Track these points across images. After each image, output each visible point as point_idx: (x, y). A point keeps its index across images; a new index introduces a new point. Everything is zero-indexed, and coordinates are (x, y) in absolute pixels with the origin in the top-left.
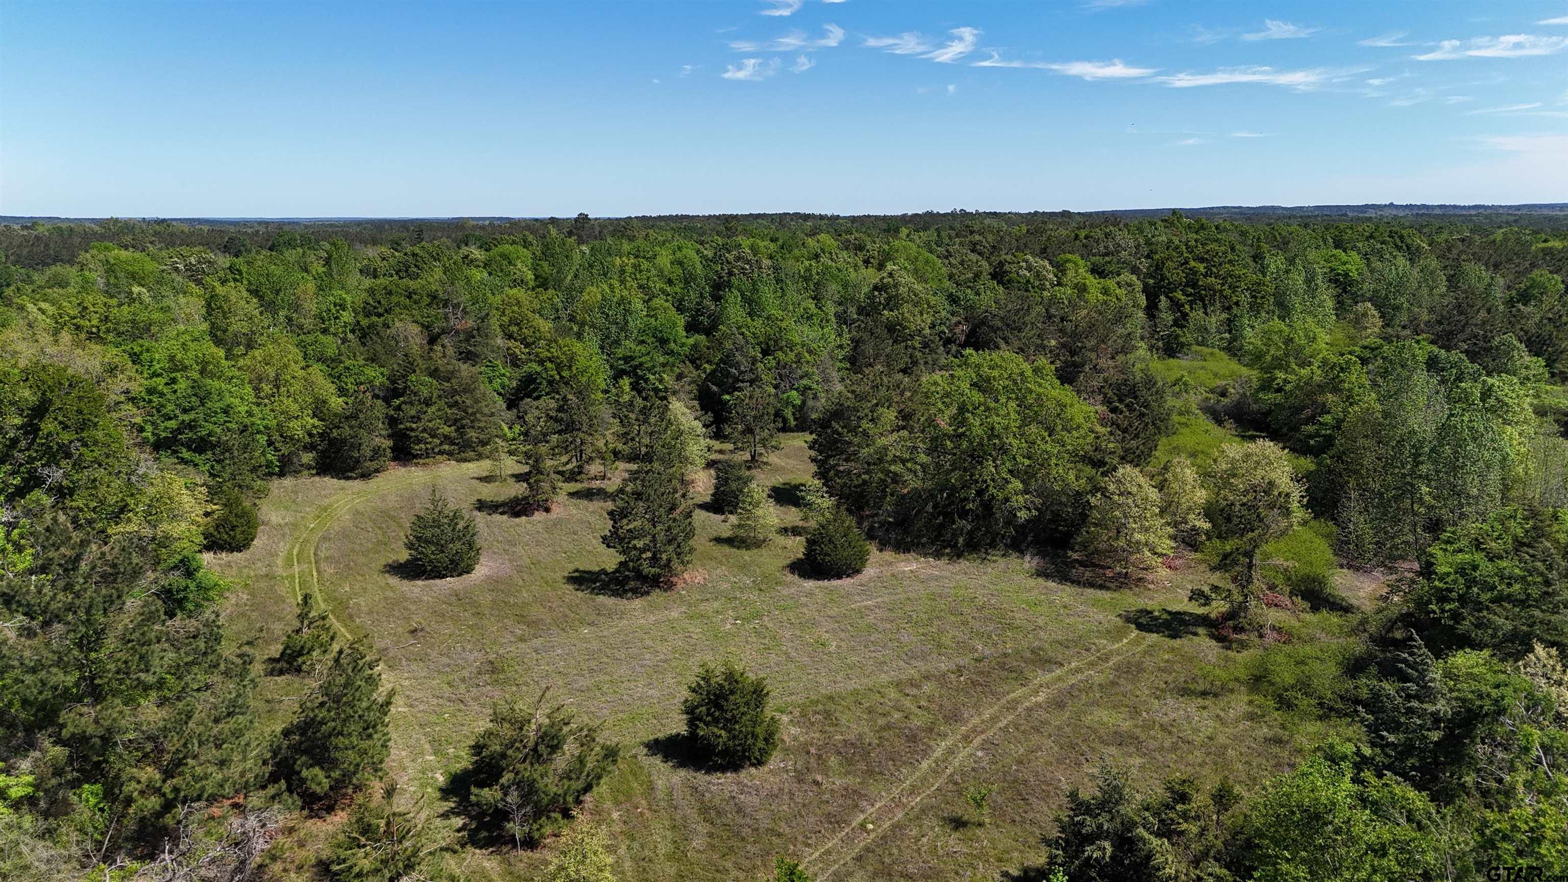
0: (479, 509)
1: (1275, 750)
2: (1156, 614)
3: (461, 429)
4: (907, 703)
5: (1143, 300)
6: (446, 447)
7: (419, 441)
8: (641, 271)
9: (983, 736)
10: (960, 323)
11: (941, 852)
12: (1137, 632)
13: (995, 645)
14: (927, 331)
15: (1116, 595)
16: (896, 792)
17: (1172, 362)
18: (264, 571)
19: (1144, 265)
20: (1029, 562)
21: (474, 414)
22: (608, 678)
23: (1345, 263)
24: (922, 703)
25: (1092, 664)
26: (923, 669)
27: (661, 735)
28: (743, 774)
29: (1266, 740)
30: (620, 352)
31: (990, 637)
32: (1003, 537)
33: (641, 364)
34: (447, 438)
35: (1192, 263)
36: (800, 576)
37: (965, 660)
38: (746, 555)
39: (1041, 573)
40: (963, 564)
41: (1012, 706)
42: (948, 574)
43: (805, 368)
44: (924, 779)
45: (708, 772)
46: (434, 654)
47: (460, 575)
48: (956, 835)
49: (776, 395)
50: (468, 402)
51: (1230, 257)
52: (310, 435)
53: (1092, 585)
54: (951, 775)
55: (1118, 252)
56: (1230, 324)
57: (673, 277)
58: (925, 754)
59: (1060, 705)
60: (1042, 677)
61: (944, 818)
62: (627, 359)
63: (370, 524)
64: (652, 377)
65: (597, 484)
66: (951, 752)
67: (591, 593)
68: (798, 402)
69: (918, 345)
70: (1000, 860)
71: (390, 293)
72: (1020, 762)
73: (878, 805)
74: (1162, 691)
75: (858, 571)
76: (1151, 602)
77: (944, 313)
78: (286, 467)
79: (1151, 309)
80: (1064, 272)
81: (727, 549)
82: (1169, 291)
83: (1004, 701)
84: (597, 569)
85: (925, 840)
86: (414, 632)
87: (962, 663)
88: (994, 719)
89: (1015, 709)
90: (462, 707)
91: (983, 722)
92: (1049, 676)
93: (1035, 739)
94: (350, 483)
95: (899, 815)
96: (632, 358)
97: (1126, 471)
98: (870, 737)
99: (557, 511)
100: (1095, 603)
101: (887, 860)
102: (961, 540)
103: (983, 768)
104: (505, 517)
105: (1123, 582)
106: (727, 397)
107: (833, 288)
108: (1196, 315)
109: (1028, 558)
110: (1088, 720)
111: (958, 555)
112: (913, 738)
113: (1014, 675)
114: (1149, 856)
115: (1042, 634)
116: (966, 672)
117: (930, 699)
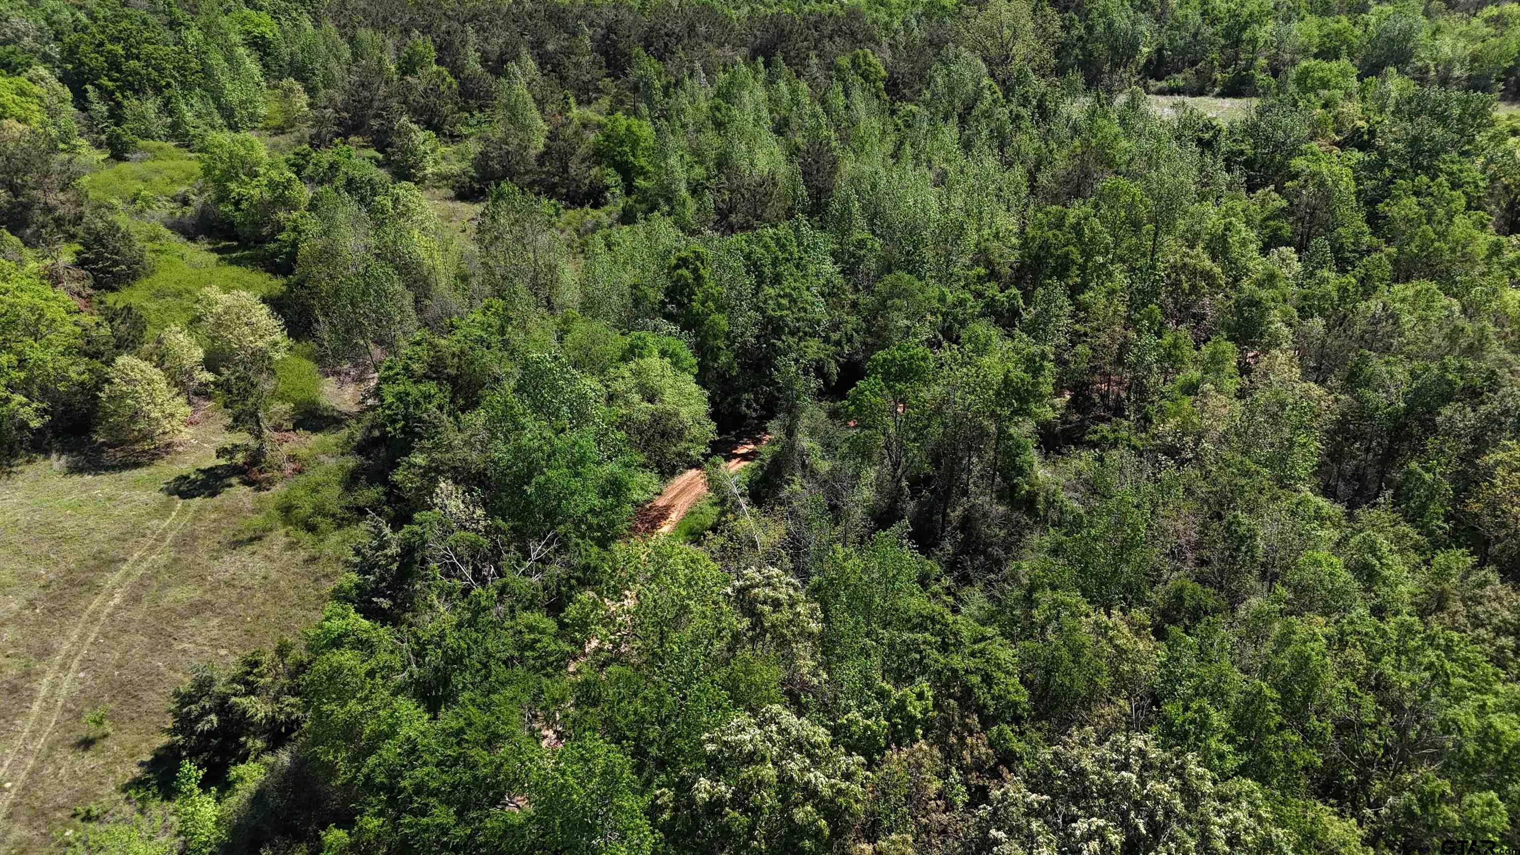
1: (312, 568)
2: (193, 477)
5: (67, 93)
9: (79, 657)
11: (81, 774)
12: (181, 501)
13: (56, 564)
15: (152, 470)
16: (18, 743)
17: (123, 165)
19: (55, 50)
20: (57, 462)
23: (258, 25)
24: (9, 652)
25: (152, 549)
29: (305, 561)
31: (48, 558)
32: (21, 442)
35: (109, 47)
37: (34, 592)
39: (75, 469)
41: (94, 619)
44: (40, 721)
48: (87, 755)
51: (146, 35)
53: (125, 466)
54: (64, 706)
55: (20, 38)
56: (167, 108)
58: (32, 699)
59: (137, 600)
60: (113, 578)
61: (72, 746)
66: (55, 686)
70: (132, 756)
72: (119, 667)
73: (7, 763)
74: (218, 551)
76: (184, 466)
79: (81, 101)
82: (93, 77)
83: (85, 616)
85: (62, 771)
87: (31, 596)
88: (82, 637)
89: (97, 620)
91: (73, 644)
92: (117, 576)
93: (125, 639)
95: (31, 762)
97: (123, 360)
100: (136, 484)
101: (37, 804)
103: (90, 687)
105: (154, 456)
108: (131, 104)
109: (54, 456)
110: (164, 603)
112: (14, 690)
113: (85, 587)
115: (98, 536)
116: (38, 603)
117: (15, 644)
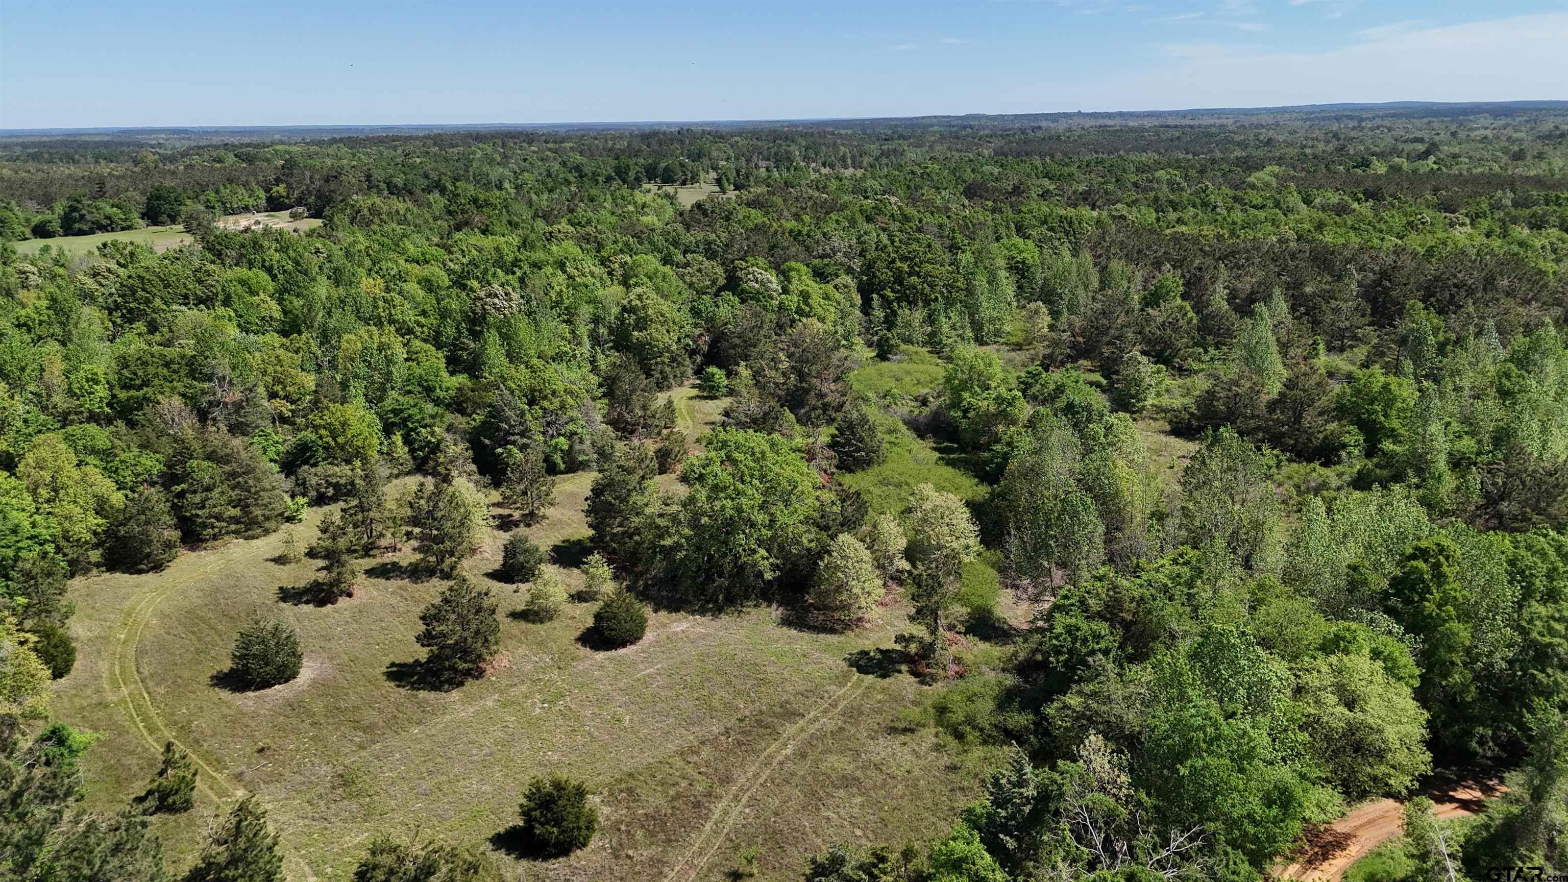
0: (284, 599)
1: (952, 776)
2: (872, 654)
3: (245, 508)
4: (690, 771)
5: (858, 299)
6: (233, 527)
7: (204, 526)
8: (394, 307)
9: (749, 794)
10: (702, 335)
12: (857, 674)
13: (753, 702)
14: (674, 347)
15: (842, 638)
16: (688, 856)
17: (885, 365)
18: (95, 699)
19: (857, 264)
20: (775, 612)
21: (256, 493)
22: (445, 778)
23: (1022, 252)
24: (702, 770)
25: (825, 711)
26: (700, 734)
27: (501, 830)
28: (572, 856)
29: (947, 767)
30: (388, 404)
31: (748, 695)
33: (410, 416)
34: (235, 520)
35: (898, 264)
36: (591, 648)
37: (732, 722)
38: (541, 629)
39: (786, 622)
40: (724, 619)
41: (768, 762)
42: (712, 631)
43: (570, 413)
44: (708, 841)
45: (545, 859)
46: (287, 774)
47: (287, 681)
49: (545, 442)
50: (251, 482)
51: (929, 256)
52: (95, 533)
53: (823, 629)
54: (728, 834)
55: (834, 254)
56: (931, 319)
57: (428, 308)
58: (707, 818)
59: (804, 756)
60: (790, 729)
61: (725, 874)
62: (396, 412)
63: (180, 628)
64: (423, 430)
65: (389, 557)
66: (726, 813)
67: (413, 689)
68: (566, 447)
69: (667, 361)
71: (145, 364)
72: (776, 814)
73: (677, 869)
74: (876, 732)
75: (640, 638)
76: (867, 642)
77: (688, 328)
78: (75, 569)
79: (866, 308)
80: (788, 279)
81: (524, 625)
82: (880, 288)
83: (762, 757)
84: (411, 660)
86: (261, 751)
87: (728, 726)
88: (756, 775)
89: (770, 764)
90: (326, 824)
91: (748, 780)
92: (794, 729)
93: (786, 789)
94: (143, 577)
96: (402, 411)
97: (844, 537)
98: (666, 810)
99: (357, 591)
100: (827, 649)
102: (721, 597)
103: (751, 824)
104: (311, 606)
106: (500, 450)
107: (584, 309)
108: (904, 313)
109: (774, 606)
110: (823, 767)
111: (718, 610)
112: (697, 804)
113: (769, 731)
115: (789, 688)
116: (732, 733)
117: (707, 764)
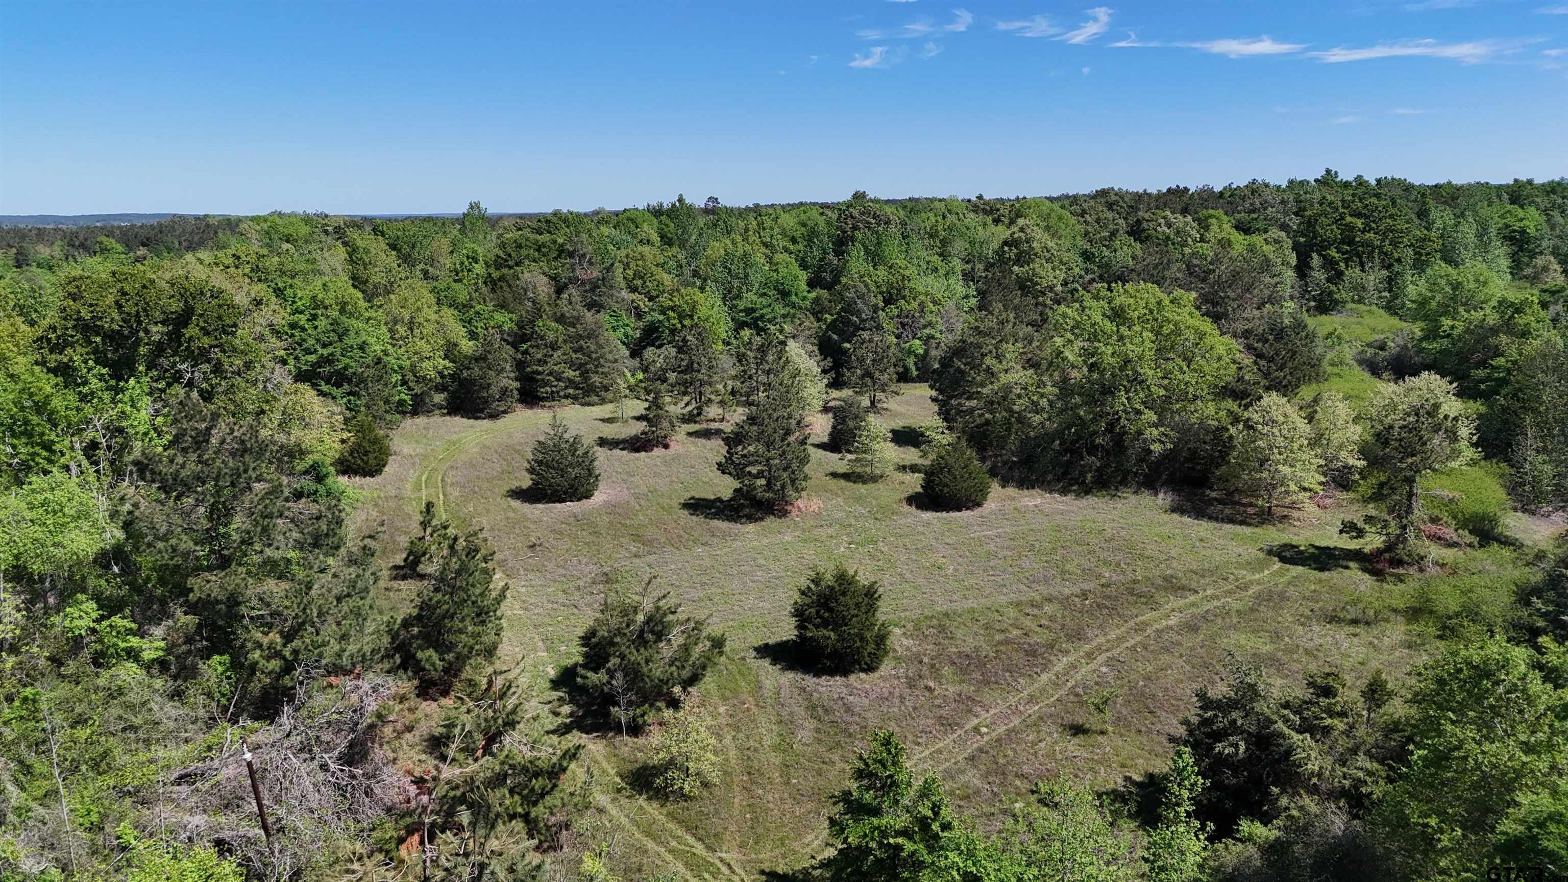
0: (601, 445)
2: (1302, 548)
3: (585, 374)
4: (1028, 622)
5: (1292, 258)
6: (571, 391)
7: (546, 384)
8: (764, 229)
9: (1108, 654)
10: (1093, 280)
11: (1059, 757)
12: (1280, 564)
13: (1124, 572)
14: (1059, 288)
15: (1258, 530)
16: (1012, 701)
17: (1326, 318)
18: (393, 493)
19: (1294, 222)
20: (1164, 499)
21: (597, 359)
22: (720, 591)
23: (1522, 220)
24: (1043, 622)
25: (1229, 593)
26: (1045, 592)
27: (771, 641)
28: (852, 677)
30: (742, 305)
31: (1118, 565)
32: (1136, 474)
33: (762, 316)
34: (571, 383)
35: (1349, 219)
36: (918, 507)
37: (1091, 586)
38: (862, 489)
39: (1176, 509)
40: (1091, 500)
41: (1141, 628)
42: (1075, 509)
43: (929, 317)
44: (1043, 690)
45: (817, 675)
46: (550, 566)
47: (579, 500)
48: (1075, 741)
49: (898, 344)
50: (593, 347)
52: (442, 376)
53: (1231, 521)
54: (1073, 687)
55: (1265, 209)
56: (1391, 282)
57: (798, 234)
58: (1045, 668)
59: (1194, 629)
60: (1175, 602)
61: (1063, 726)
62: (749, 311)
63: (495, 455)
64: (772, 327)
65: (714, 426)
66: (1073, 666)
67: (706, 517)
68: (921, 351)
69: (1049, 302)
70: (1123, 766)
71: (520, 246)
72: (1148, 678)
73: (992, 712)
74: (1308, 618)
75: (979, 505)
76: (1296, 538)
77: (1077, 270)
78: (418, 407)
79: (1302, 269)
80: (1207, 228)
81: (842, 483)
82: (1322, 248)
83: (1131, 623)
84: (713, 497)
85: (1042, 745)
86: (533, 546)
87: (1087, 588)
88: (1120, 639)
89: (1143, 630)
90: (576, 611)
91: (1108, 641)
92: (1182, 602)
93: (1165, 658)
94: (479, 422)
95: (1016, 721)
96: (753, 310)
98: (987, 650)
99: (675, 448)
100: (1234, 537)
101: (1001, 761)
102: (1089, 476)
103: (1108, 682)
104: (625, 452)
105: (1265, 517)
106: (847, 345)
107: (959, 246)
108: (1353, 273)
109: (1161, 495)
110: (1223, 642)
111: (1086, 490)
112: (1032, 653)
113: (1143, 600)
114: (1289, 752)
115: (1175, 564)
116: (1091, 596)
117: (1052, 619)
